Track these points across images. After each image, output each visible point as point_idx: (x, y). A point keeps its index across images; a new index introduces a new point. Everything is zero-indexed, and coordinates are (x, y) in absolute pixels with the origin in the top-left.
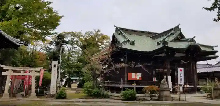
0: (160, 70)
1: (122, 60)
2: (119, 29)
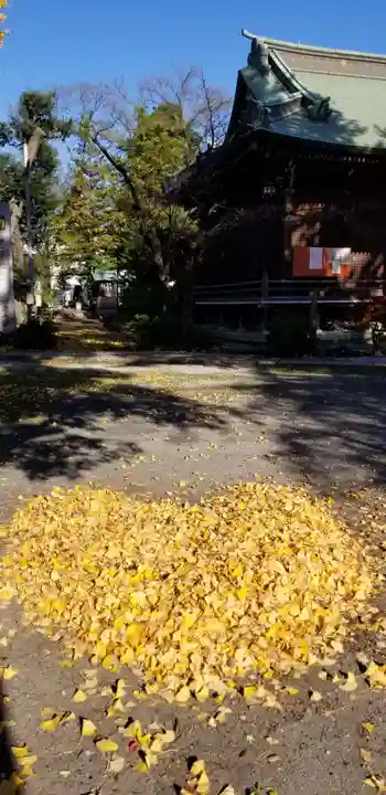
1: (268, 190)
2: (266, 46)
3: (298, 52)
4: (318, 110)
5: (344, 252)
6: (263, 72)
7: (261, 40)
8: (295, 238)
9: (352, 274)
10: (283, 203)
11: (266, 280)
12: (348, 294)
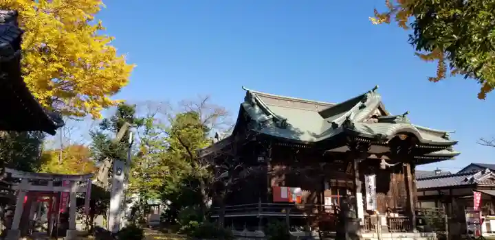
0: (340, 181)
1: (260, 159)
2: (254, 94)
3: (268, 97)
4: (282, 124)
5: (298, 190)
6: (253, 105)
7: (251, 91)
8: (273, 182)
9: (302, 201)
10: (266, 165)
11: (260, 203)
12: (301, 211)
